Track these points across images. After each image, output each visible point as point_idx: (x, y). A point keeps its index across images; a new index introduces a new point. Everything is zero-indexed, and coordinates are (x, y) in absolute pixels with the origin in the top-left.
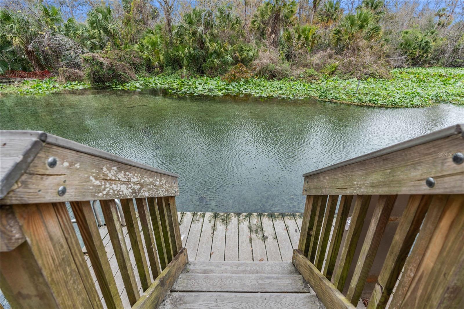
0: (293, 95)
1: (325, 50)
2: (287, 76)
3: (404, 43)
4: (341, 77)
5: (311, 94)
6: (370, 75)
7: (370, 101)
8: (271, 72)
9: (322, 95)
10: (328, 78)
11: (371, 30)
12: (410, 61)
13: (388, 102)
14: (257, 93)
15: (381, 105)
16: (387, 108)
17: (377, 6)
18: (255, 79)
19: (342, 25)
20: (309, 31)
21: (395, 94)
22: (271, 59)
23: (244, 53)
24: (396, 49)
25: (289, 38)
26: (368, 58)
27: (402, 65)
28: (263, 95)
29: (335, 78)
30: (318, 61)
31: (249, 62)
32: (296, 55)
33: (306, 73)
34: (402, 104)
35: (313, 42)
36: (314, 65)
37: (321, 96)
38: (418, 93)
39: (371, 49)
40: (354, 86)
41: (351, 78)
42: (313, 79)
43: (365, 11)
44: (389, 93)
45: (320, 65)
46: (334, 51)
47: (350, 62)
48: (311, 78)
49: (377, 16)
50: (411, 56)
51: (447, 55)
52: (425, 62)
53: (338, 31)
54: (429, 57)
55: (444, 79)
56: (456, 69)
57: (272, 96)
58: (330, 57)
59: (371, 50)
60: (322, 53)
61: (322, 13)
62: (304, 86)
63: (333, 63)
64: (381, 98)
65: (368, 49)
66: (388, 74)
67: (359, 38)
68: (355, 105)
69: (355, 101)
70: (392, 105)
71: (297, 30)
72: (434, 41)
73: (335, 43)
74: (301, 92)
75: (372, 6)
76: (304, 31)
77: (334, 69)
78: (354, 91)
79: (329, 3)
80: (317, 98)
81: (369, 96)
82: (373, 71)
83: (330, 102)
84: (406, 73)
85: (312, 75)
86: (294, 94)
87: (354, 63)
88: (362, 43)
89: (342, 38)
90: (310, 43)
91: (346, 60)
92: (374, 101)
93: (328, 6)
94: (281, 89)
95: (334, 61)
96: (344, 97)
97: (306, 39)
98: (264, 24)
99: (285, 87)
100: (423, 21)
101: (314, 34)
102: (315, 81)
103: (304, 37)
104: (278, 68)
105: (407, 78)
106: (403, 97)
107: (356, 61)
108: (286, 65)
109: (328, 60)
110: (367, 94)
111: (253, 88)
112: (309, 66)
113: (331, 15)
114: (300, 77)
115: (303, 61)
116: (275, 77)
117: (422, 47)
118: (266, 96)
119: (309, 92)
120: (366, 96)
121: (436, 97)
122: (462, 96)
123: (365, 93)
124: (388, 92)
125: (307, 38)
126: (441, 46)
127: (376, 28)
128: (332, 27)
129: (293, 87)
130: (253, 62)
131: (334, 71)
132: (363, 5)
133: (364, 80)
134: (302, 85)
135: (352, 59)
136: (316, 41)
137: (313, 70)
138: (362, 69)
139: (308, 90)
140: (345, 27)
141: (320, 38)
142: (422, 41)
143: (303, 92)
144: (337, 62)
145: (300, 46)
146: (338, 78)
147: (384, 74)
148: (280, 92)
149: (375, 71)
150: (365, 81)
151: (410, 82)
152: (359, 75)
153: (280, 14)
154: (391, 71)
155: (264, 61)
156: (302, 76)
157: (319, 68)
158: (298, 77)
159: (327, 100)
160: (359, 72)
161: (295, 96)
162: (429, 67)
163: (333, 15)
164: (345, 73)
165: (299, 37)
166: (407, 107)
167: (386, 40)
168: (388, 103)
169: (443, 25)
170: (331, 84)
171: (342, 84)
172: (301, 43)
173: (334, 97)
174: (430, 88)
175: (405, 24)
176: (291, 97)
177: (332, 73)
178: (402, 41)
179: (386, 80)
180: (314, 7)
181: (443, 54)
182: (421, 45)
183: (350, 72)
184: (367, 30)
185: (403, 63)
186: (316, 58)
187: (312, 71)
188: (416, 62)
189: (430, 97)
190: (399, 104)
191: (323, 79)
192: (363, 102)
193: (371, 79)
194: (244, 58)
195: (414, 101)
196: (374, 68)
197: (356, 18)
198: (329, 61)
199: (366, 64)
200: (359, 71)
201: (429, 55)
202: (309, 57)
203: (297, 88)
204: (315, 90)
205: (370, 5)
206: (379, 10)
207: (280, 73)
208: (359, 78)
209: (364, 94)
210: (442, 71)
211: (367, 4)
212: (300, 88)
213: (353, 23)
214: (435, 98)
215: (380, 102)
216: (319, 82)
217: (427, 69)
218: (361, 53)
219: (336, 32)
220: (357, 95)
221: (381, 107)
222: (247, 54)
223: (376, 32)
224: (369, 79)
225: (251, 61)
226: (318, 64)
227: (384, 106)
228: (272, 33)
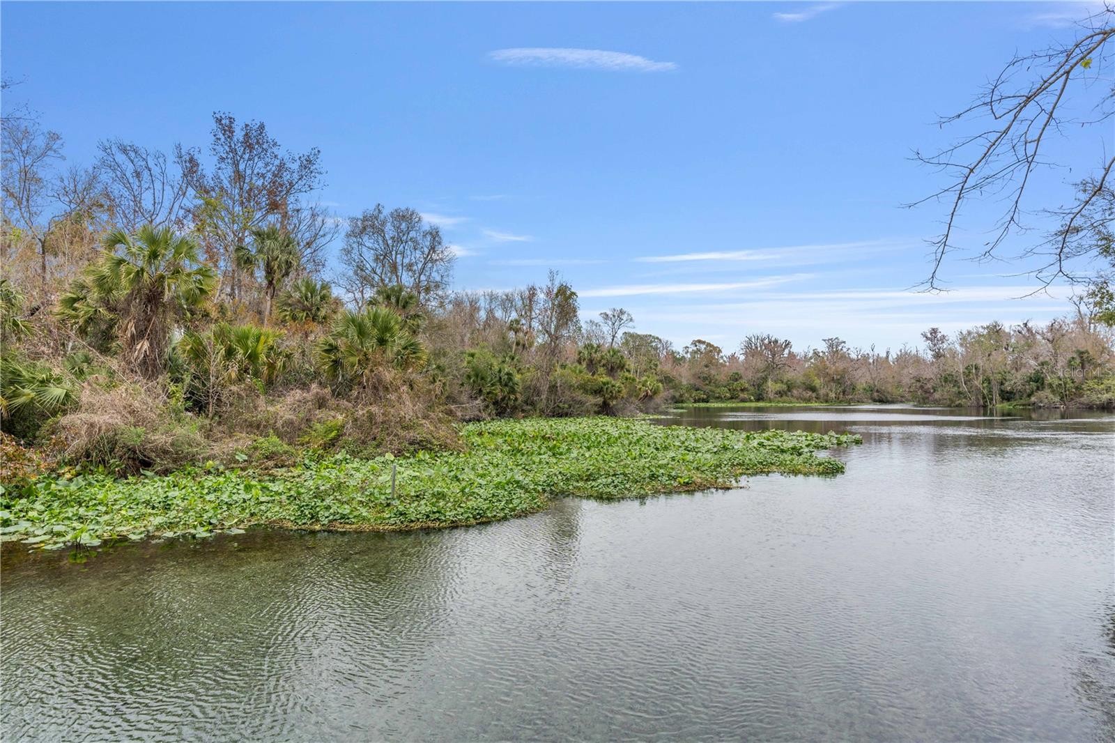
0: (210, 524)
1: (304, 386)
2: (193, 460)
3: (472, 373)
4: (354, 454)
5: (269, 514)
6: (423, 445)
7: (428, 516)
8: (135, 452)
9: (303, 515)
10: (321, 457)
11: (405, 348)
12: (491, 406)
13: (466, 512)
14: (59, 534)
15: (453, 522)
16: (468, 527)
17: (407, 303)
18: (62, 481)
19: (340, 335)
20: (258, 340)
21: (476, 491)
22: (132, 412)
23: (26, 391)
24: (462, 385)
25: (198, 353)
26: (409, 408)
27: (480, 414)
28: (85, 539)
29: (339, 457)
30: (289, 416)
31: (44, 417)
32: (223, 399)
33: (256, 448)
34: (495, 513)
35: (271, 366)
36: (279, 424)
37: (299, 517)
38: (517, 482)
39: (411, 387)
40: (385, 478)
41: (380, 455)
42: (276, 466)
43: (383, 310)
44: (465, 488)
45: (296, 424)
46: (328, 390)
47: (371, 417)
48: (271, 463)
49: (412, 321)
50: (491, 399)
51: (544, 397)
52: (515, 408)
53: (331, 345)
54: (519, 401)
55: (551, 444)
56: (563, 421)
57: (124, 539)
58: (321, 403)
59: (412, 390)
60: (298, 394)
61: (290, 302)
62: (248, 488)
63: (331, 418)
64: (450, 504)
65: (405, 388)
66: (456, 439)
67: (381, 365)
68: (394, 531)
69: (392, 521)
70: (474, 517)
71: (221, 336)
72: (518, 371)
73: (328, 372)
74: (236, 511)
75: (397, 301)
76: (242, 339)
77: (333, 434)
78: (388, 491)
79: (304, 283)
80: (290, 524)
81: (423, 502)
82: (424, 435)
83: (330, 531)
84: (489, 433)
85: (273, 453)
86: (213, 521)
87: (379, 420)
88: (388, 375)
89: (344, 362)
90: (265, 370)
91: (361, 413)
92: (437, 515)
93: (303, 289)
94: (167, 508)
95: (332, 413)
96: (364, 512)
97: (250, 357)
98: (112, 309)
99: (183, 499)
100: (493, 338)
101: (271, 348)
102: (284, 469)
103: (245, 354)
104: (160, 439)
105: (493, 447)
106: (494, 495)
107: (383, 414)
108: (189, 429)
109: (317, 412)
110: (417, 496)
111: (46, 516)
112: (265, 427)
113: (314, 309)
114: (237, 462)
115: (247, 416)
116: (147, 464)
117: (503, 383)
118: (97, 542)
119: (263, 508)
120: (416, 503)
121: (548, 485)
122: (585, 478)
123: (413, 494)
124: (464, 484)
125: (253, 357)
126: (531, 381)
127: (411, 345)
128: (319, 336)
129: (212, 497)
130: (64, 420)
131: (336, 439)
132: (380, 299)
133: (409, 458)
134: (242, 487)
135: (374, 409)
136: (279, 364)
137: (275, 439)
138: (402, 433)
139: (262, 499)
140: (347, 337)
141: (288, 356)
142: (500, 371)
143: (244, 509)
144: (340, 418)
145: (233, 376)
146: (348, 456)
147: (448, 441)
148: (158, 520)
149: (430, 436)
150: (411, 460)
151: (499, 455)
152: (396, 445)
153: (162, 292)
154: (461, 434)
155: (101, 419)
156: (241, 457)
157: (292, 432)
158: (230, 463)
159: (317, 527)
160: (396, 438)
161: (215, 526)
162: (524, 417)
163: (318, 309)
164: (364, 442)
165: (230, 353)
166: (505, 518)
167: (439, 367)
168: (466, 515)
169: (524, 345)
170: (329, 474)
171: (356, 472)
172: (236, 369)
173: (337, 517)
174: (534, 466)
175: (466, 339)
176: (202, 533)
177: (330, 445)
178: (469, 370)
179: (455, 453)
180: (268, 288)
181: (538, 395)
182: (500, 378)
183: (375, 439)
184: (395, 349)
185: (480, 411)
186: (284, 408)
187: (271, 442)
188: (503, 409)
189: (540, 488)
190: (489, 515)
191: (307, 462)
192: (412, 521)
193: (424, 454)
194: (24, 405)
195: (516, 502)
196: (426, 429)
197: (368, 324)
198: (319, 414)
199: (407, 419)
200: (395, 435)
201: (518, 396)
202: (261, 401)
203: (225, 497)
204: (284, 497)
205: (393, 300)
206: (412, 310)
207: (165, 452)
208: (399, 453)
209: (412, 497)
210: (545, 426)
211: (388, 297)
212: (235, 497)
213: (362, 332)
214: (548, 489)
215: (450, 514)
216: (296, 472)
217: (522, 421)
218: (392, 397)
219: (327, 348)
220: (396, 502)
221: (454, 526)
222: (39, 393)
223: (414, 353)
224: (421, 455)
225: (54, 414)
226: (290, 423)
227: (460, 524)
228: (140, 335)
